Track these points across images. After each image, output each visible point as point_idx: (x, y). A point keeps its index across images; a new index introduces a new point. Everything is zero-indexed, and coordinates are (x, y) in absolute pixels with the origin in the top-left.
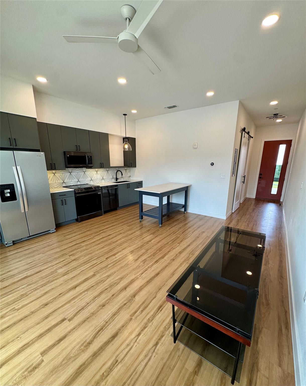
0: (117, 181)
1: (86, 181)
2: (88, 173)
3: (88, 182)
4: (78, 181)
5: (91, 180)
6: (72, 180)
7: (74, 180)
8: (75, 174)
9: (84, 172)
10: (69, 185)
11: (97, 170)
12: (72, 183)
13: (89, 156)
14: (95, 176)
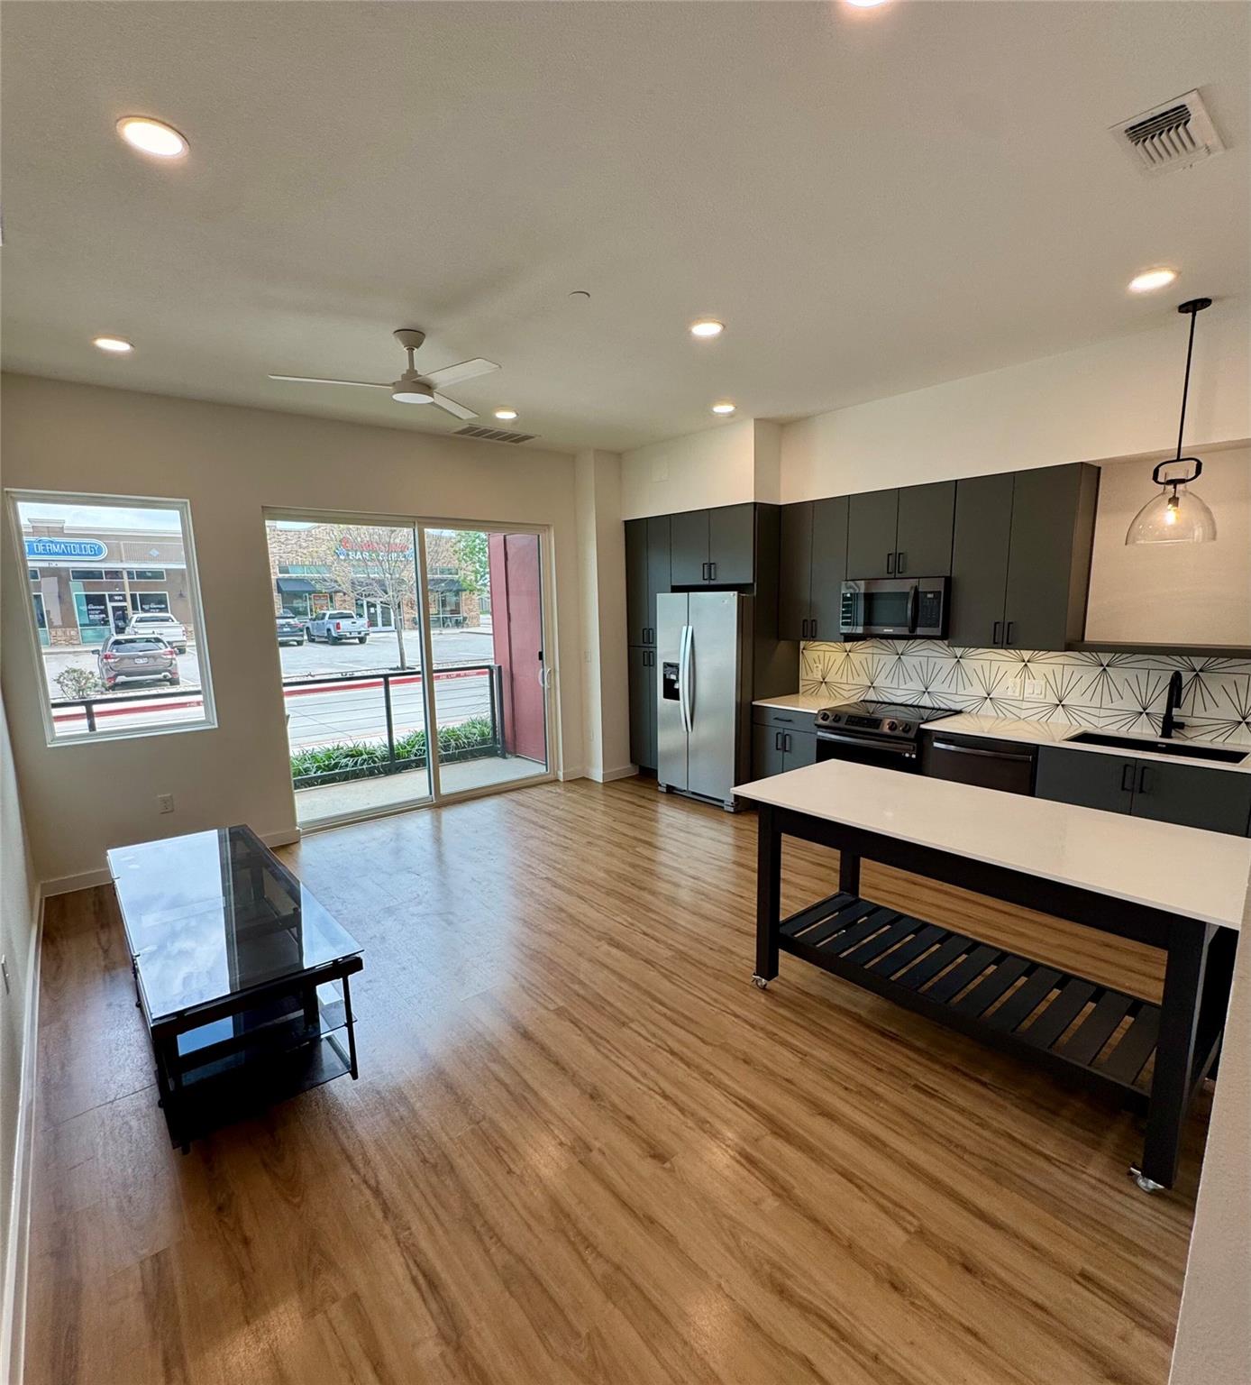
0: (1166, 734)
1: (957, 698)
2: (976, 665)
3: (969, 703)
4: (926, 691)
5: (988, 697)
6: (902, 681)
7: (910, 685)
8: (915, 661)
9: (959, 659)
10: (886, 700)
11: (1027, 654)
12: (899, 692)
13: (931, 593)
14: (1010, 681)
